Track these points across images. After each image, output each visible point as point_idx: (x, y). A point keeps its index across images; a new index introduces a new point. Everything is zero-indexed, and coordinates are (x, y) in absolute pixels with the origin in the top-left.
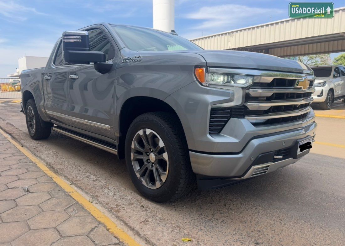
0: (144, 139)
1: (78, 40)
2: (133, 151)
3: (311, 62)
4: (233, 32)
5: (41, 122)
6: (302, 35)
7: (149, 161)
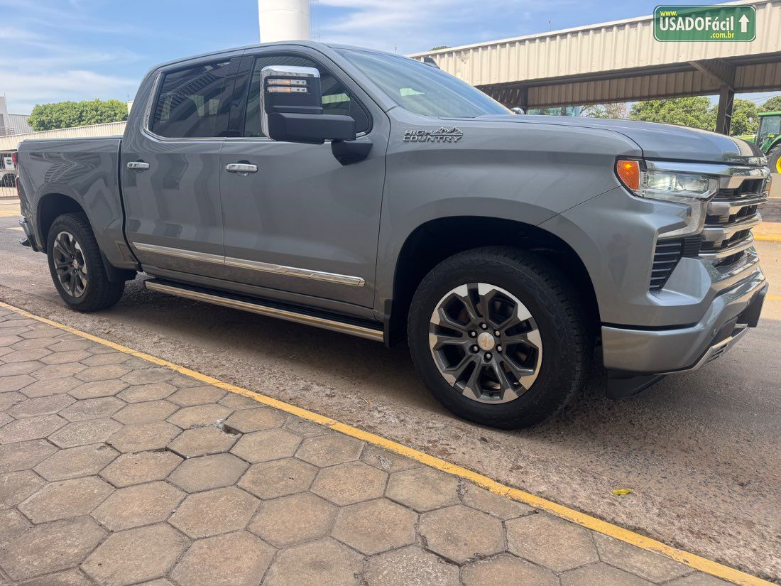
0: (468, 303)
1: (301, 90)
2: (433, 328)
3: (588, 114)
4: (466, 50)
5: (106, 269)
6: (615, 63)
7: (476, 348)
